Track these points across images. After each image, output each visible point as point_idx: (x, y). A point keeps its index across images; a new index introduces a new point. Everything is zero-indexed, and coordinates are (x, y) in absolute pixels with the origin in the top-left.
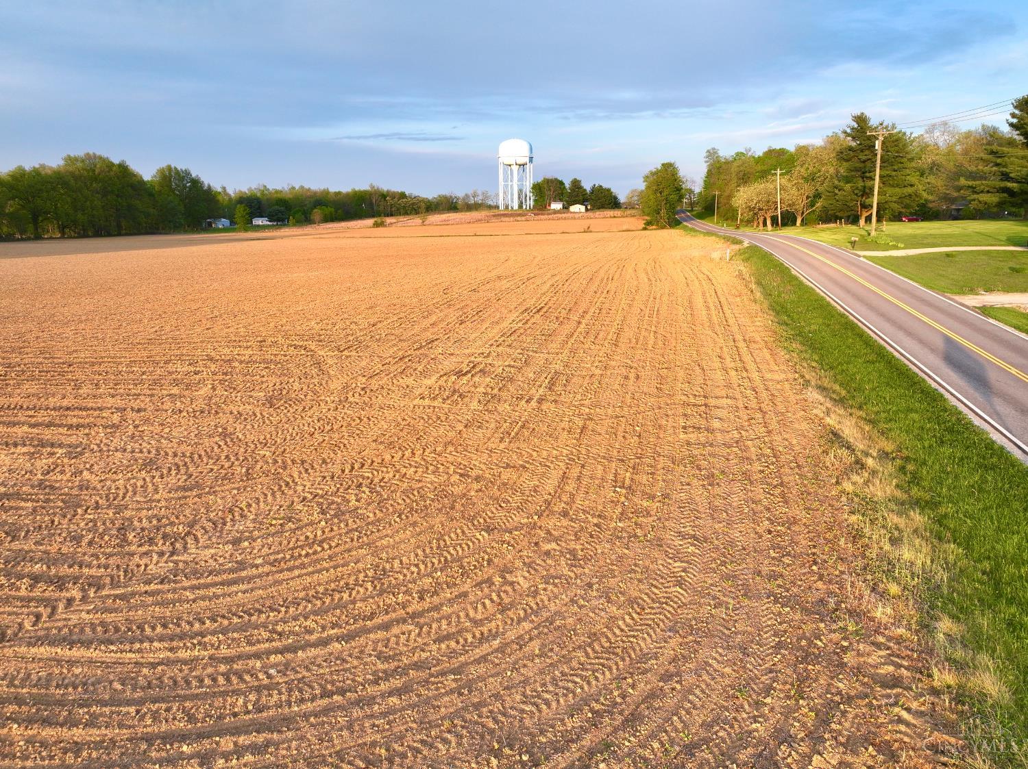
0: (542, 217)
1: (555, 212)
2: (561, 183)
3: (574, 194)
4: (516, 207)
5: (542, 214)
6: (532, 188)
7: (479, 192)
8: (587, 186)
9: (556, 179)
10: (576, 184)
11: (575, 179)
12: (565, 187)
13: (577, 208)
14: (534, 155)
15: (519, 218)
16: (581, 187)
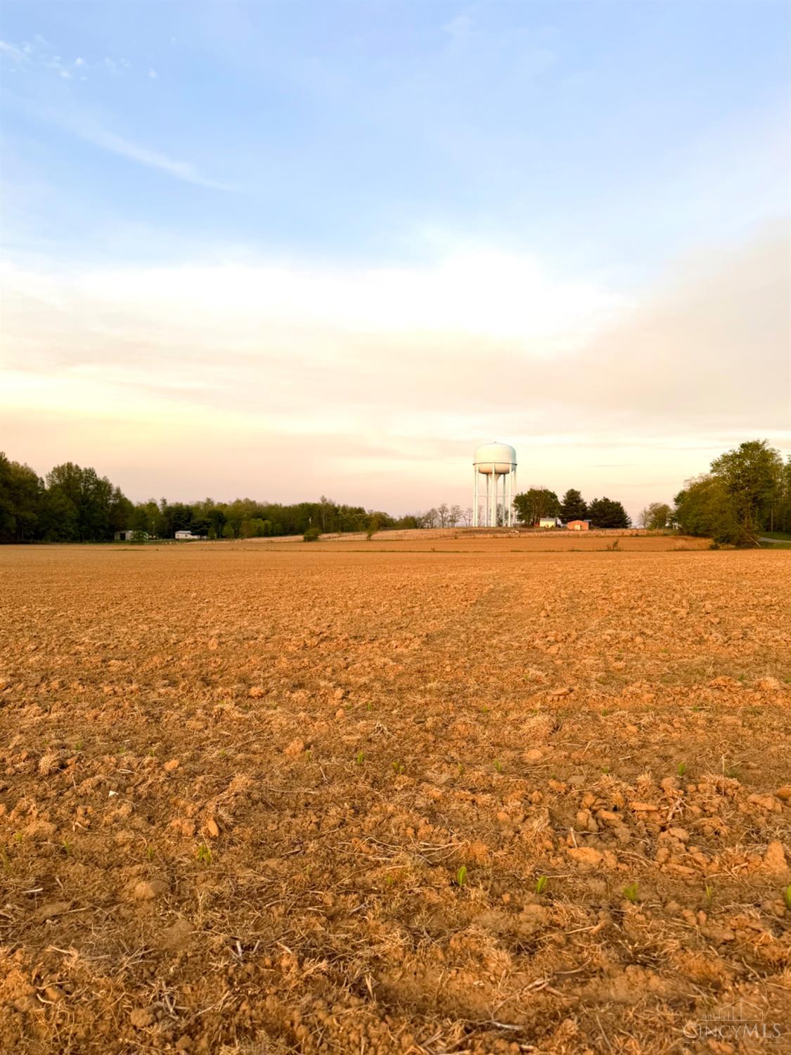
0: (531, 534)
1: (546, 529)
2: (553, 496)
3: (573, 508)
4: (493, 523)
5: (529, 532)
6: (515, 501)
7: (449, 507)
8: (588, 499)
9: (545, 491)
10: (573, 496)
11: (572, 490)
12: (557, 502)
13: (577, 525)
14: (518, 461)
15: (498, 535)
16: (580, 501)
